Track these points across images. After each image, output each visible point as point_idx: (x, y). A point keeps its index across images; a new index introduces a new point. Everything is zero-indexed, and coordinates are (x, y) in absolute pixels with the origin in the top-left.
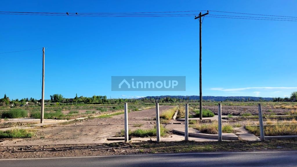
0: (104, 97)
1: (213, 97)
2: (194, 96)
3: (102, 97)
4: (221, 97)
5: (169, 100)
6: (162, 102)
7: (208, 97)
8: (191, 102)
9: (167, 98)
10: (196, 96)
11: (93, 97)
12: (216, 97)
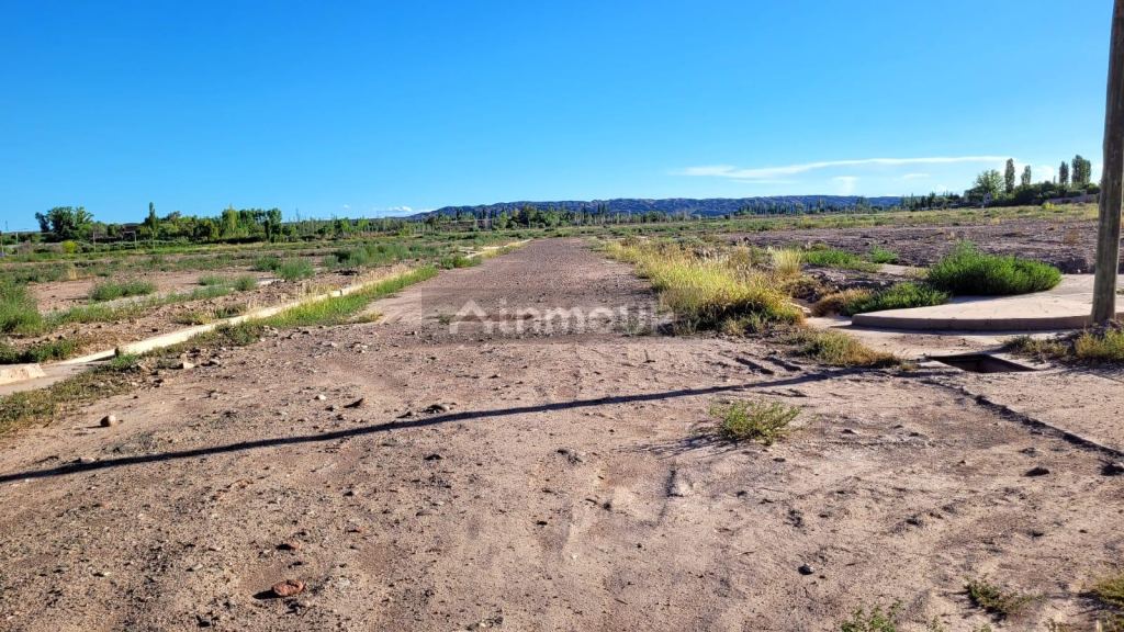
0: (271, 214)
1: (692, 202)
2: (620, 200)
3: (260, 214)
4: (720, 201)
5: (534, 220)
6: (507, 226)
7: (672, 201)
9: (522, 209)
10: (631, 200)
11: (226, 216)
12: (702, 202)
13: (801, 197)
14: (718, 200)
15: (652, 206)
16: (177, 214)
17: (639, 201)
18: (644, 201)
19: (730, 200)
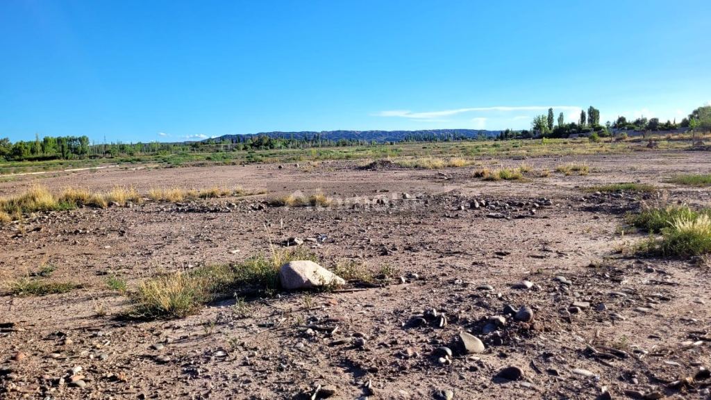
0: (81, 140)
1: (384, 133)
2: (339, 131)
3: (74, 140)
4: (402, 132)
5: (266, 145)
6: (243, 149)
7: (372, 132)
8: (318, 146)
9: (259, 137)
10: (345, 131)
11: (46, 141)
12: (390, 133)
13: (452, 130)
14: (400, 132)
15: (359, 135)
16: (6, 140)
17: (351, 132)
18: (354, 132)
19: (407, 132)
